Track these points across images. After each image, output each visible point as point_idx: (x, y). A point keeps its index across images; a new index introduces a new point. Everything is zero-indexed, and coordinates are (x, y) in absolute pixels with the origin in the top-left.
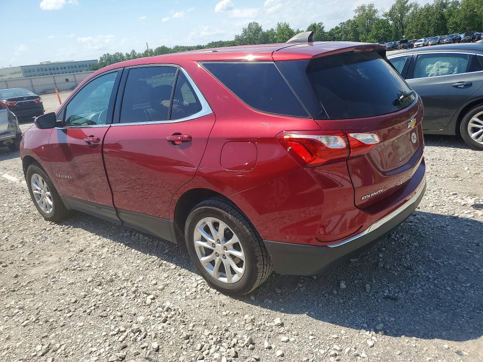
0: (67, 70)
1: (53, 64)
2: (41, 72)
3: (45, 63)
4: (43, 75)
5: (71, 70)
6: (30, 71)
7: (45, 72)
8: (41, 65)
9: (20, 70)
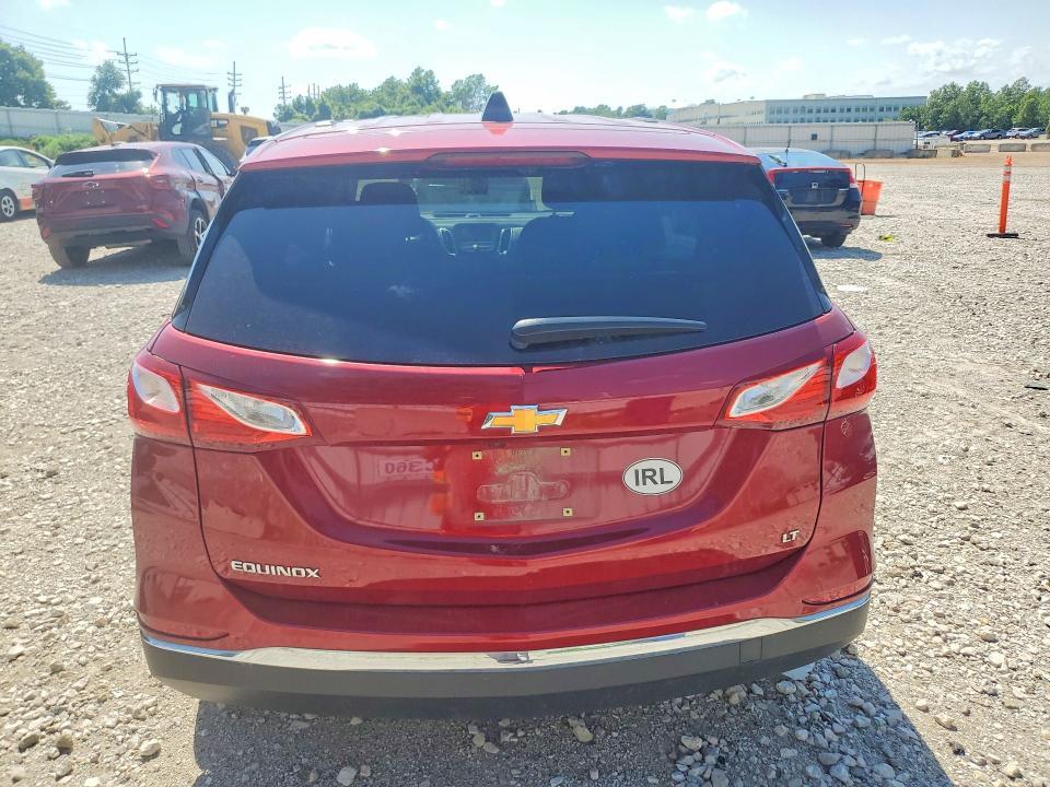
0: (853, 114)
1: (829, 100)
2: (799, 116)
3: (814, 98)
4: (802, 121)
5: (862, 115)
6: (779, 112)
7: (807, 116)
8: (806, 100)
9: (763, 107)
